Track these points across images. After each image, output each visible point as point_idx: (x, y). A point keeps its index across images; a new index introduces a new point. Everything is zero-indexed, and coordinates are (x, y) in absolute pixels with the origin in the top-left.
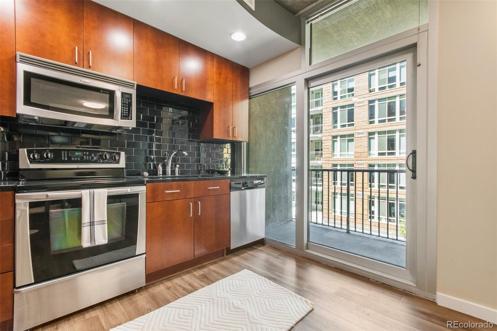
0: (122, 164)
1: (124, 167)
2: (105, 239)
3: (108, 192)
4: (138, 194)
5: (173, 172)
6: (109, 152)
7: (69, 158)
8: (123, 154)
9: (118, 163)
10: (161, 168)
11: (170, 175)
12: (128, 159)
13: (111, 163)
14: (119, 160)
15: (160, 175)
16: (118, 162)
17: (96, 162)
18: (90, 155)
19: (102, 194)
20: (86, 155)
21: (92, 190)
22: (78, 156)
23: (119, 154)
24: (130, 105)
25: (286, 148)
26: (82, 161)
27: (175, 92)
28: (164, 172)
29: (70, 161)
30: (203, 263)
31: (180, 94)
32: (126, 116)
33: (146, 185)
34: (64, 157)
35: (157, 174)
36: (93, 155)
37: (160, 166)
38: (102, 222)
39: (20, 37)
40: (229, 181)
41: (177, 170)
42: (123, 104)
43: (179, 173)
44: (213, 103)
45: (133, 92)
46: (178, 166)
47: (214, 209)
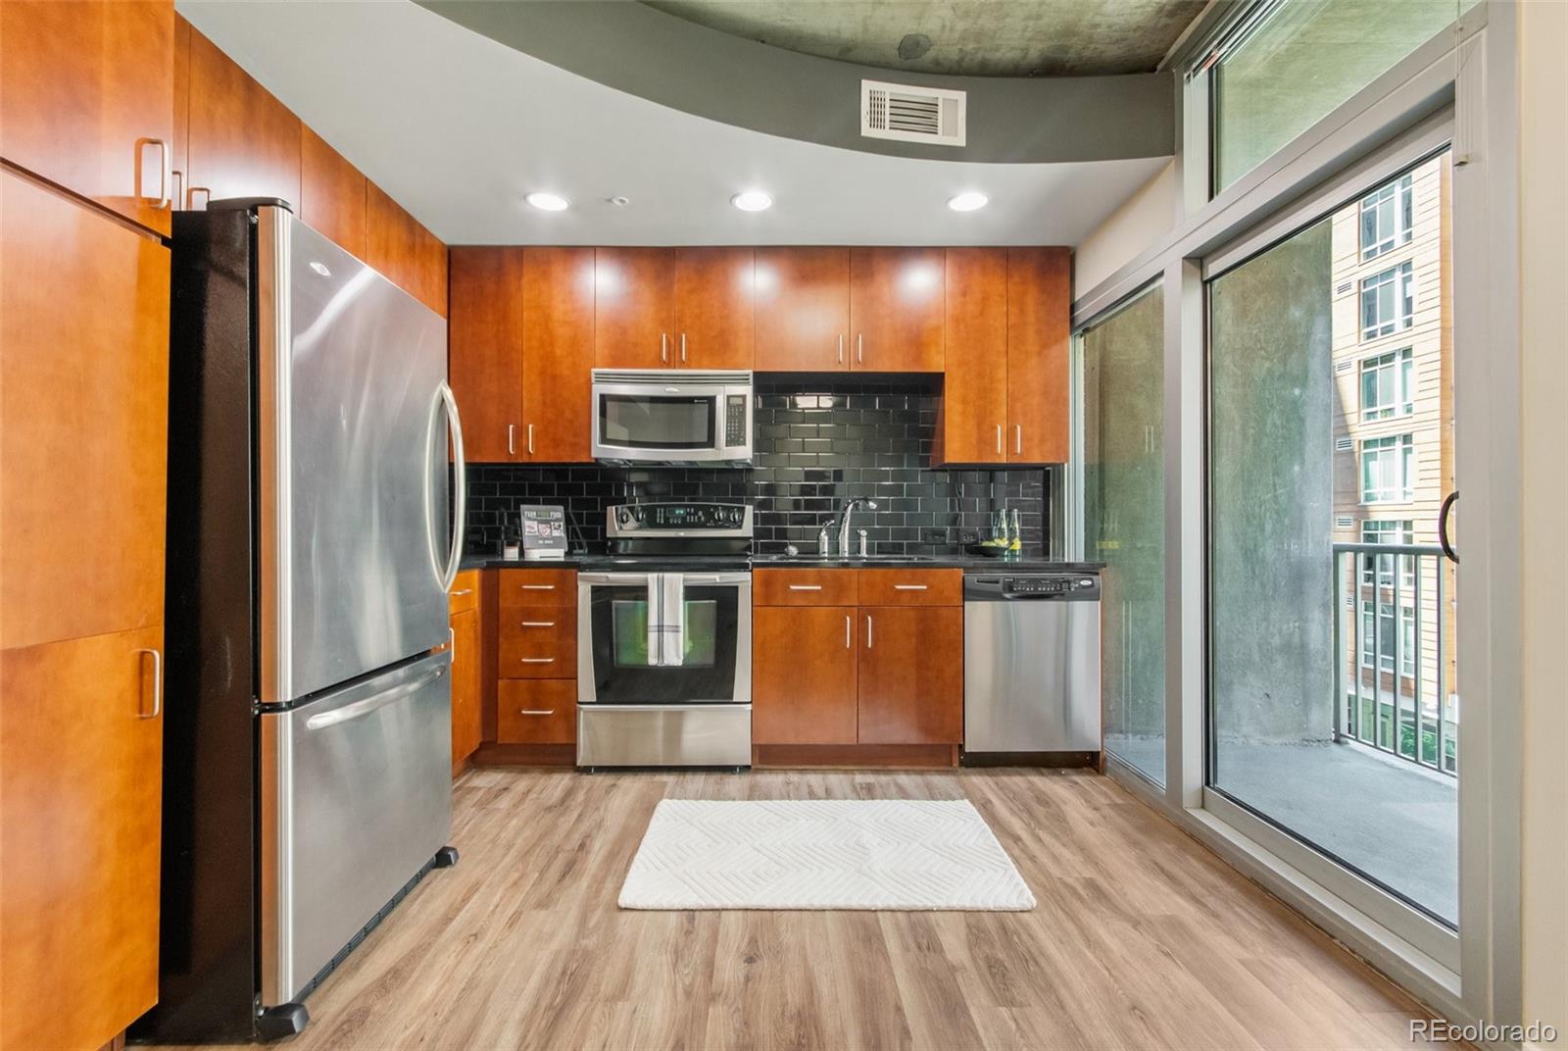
0: (747, 529)
1: (752, 535)
2: (678, 656)
3: (684, 580)
4: (737, 587)
5: (855, 547)
6: (724, 508)
7: (667, 519)
8: (749, 510)
9: (740, 527)
10: (826, 538)
11: (847, 555)
12: (759, 520)
13: (728, 528)
14: (742, 521)
15: (824, 553)
17: (703, 526)
18: (696, 513)
19: (676, 581)
20: (689, 514)
21: (661, 575)
22: (678, 517)
23: (742, 510)
24: (742, 417)
25: (1297, 468)
26: (685, 525)
27: (839, 369)
28: (835, 548)
29: (667, 525)
30: (891, 764)
31: (853, 369)
32: (735, 439)
33: (751, 571)
34: (660, 518)
35: (817, 552)
36: (700, 513)
37: (823, 533)
38: (676, 629)
39: (600, 345)
40: (961, 572)
41: (864, 542)
42: (730, 418)
43: (870, 550)
44: (943, 374)
45: (747, 390)
46: (864, 533)
47: (914, 640)
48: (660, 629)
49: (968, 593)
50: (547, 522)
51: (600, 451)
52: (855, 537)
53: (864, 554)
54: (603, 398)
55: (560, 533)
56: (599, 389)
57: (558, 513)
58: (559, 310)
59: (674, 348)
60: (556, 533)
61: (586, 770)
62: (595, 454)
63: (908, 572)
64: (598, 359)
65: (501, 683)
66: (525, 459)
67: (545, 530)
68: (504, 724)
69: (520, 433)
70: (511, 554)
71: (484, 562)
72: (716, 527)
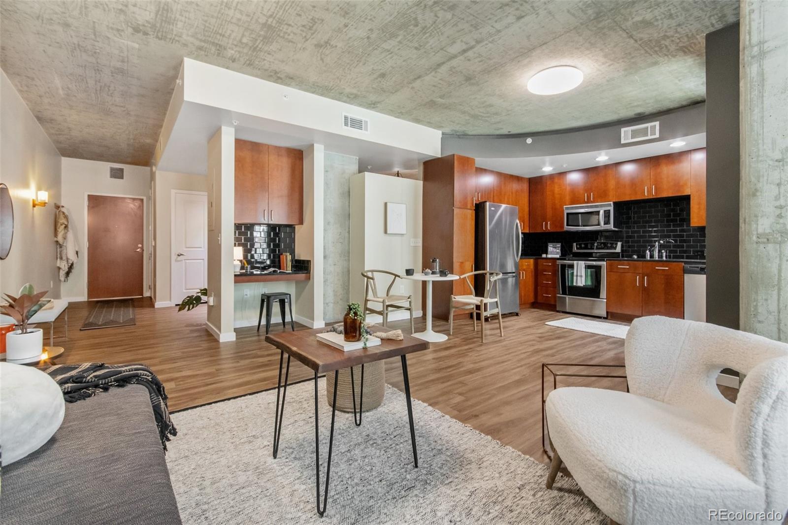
0: (618, 249)
1: (620, 251)
2: (582, 283)
3: (584, 263)
4: (601, 266)
5: (660, 256)
6: (611, 243)
7: (591, 247)
8: (619, 244)
10: (649, 253)
11: (657, 258)
12: (622, 246)
13: (612, 249)
14: (616, 247)
15: (648, 257)
16: (615, 248)
17: (603, 249)
19: (582, 263)
20: (599, 245)
21: (578, 262)
22: (596, 246)
23: (617, 244)
24: (609, 216)
26: (597, 249)
27: (647, 198)
28: (652, 256)
29: (591, 249)
31: (651, 197)
32: (607, 222)
33: (606, 262)
34: (589, 246)
35: (645, 257)
36: (602, 245)
37: (648, 251)
38: (582, 276)
39: (568, 198)
40: (683, 264)
41: (664, 254)
42: (605, 217)
43: (666, 258)
44: (690, 195)
45: (611, 209)
46: (663, 251)
47: (663, 286)
48: (577, 276)
49: (685, 271)
50: (556, 248)
51: (567, 228)
52: (660, 251)
53: (664, 258)
54: (568, 214)
55: (559, 251)
56: (566, 212)
57: (559, 245)
58: (557, 190)
59: (589, 197)
60: (558, 251)
61: (558, 311)
62: (565, 229)
63: (661, 263)
64: (567, 203)
65: (539, 288)
66: (547, 231)
67: (555, 250)
68: (539, 298)
69: (546, 224)
70: (544, 256)
71: (534, 257)
72: (608, 249)
